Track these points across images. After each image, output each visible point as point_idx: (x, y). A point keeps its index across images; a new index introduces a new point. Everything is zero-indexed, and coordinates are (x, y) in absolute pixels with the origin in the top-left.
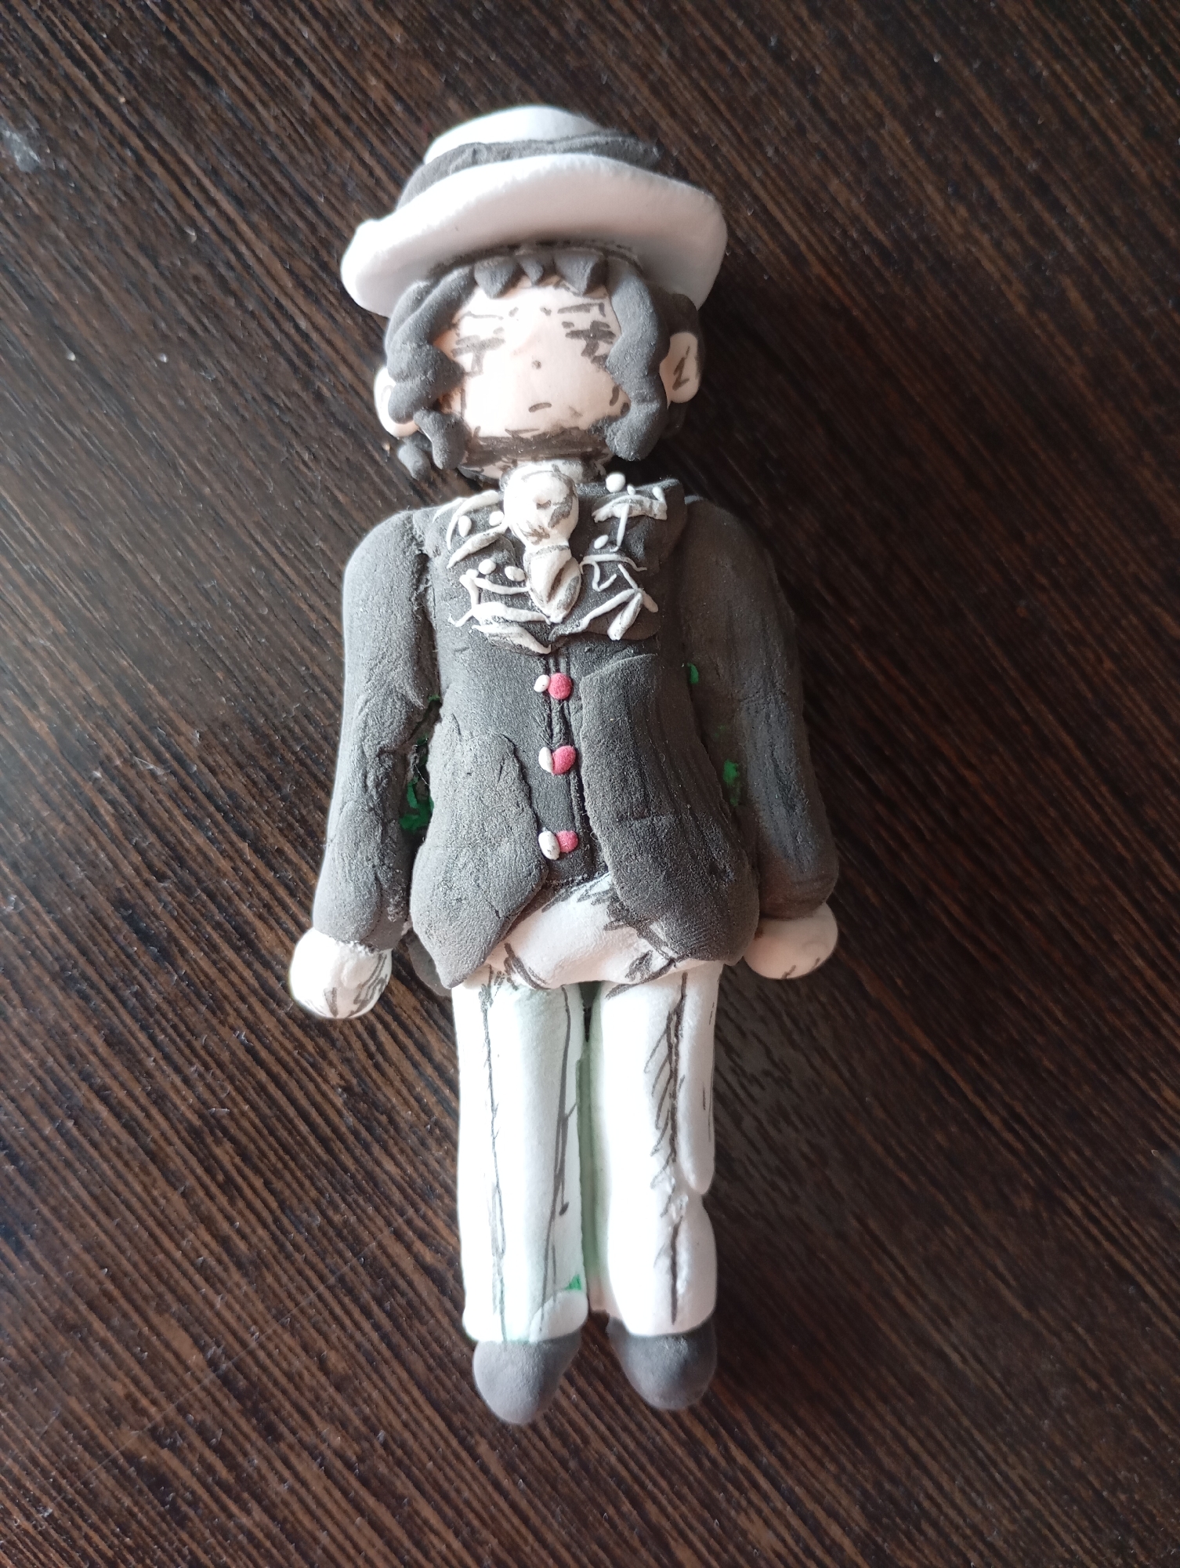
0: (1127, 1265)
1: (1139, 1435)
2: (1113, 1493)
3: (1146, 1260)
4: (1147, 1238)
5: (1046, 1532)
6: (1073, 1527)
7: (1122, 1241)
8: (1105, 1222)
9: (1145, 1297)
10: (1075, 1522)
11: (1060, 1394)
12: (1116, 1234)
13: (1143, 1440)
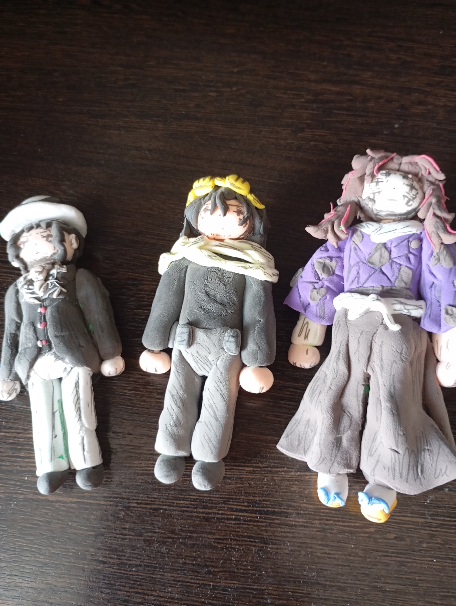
0: (156, 506)
1: (191, 542)
2: (196, 561)
3: (159, 502)
4: (155, 496)
5: (188, 584)
6: (194, 577)
7: (151, 502)
8: (143, 502)
9: (166, 510)
10: (193, 576)
11: (164, 549)
12: (148, 502)
13: (193, 542)
